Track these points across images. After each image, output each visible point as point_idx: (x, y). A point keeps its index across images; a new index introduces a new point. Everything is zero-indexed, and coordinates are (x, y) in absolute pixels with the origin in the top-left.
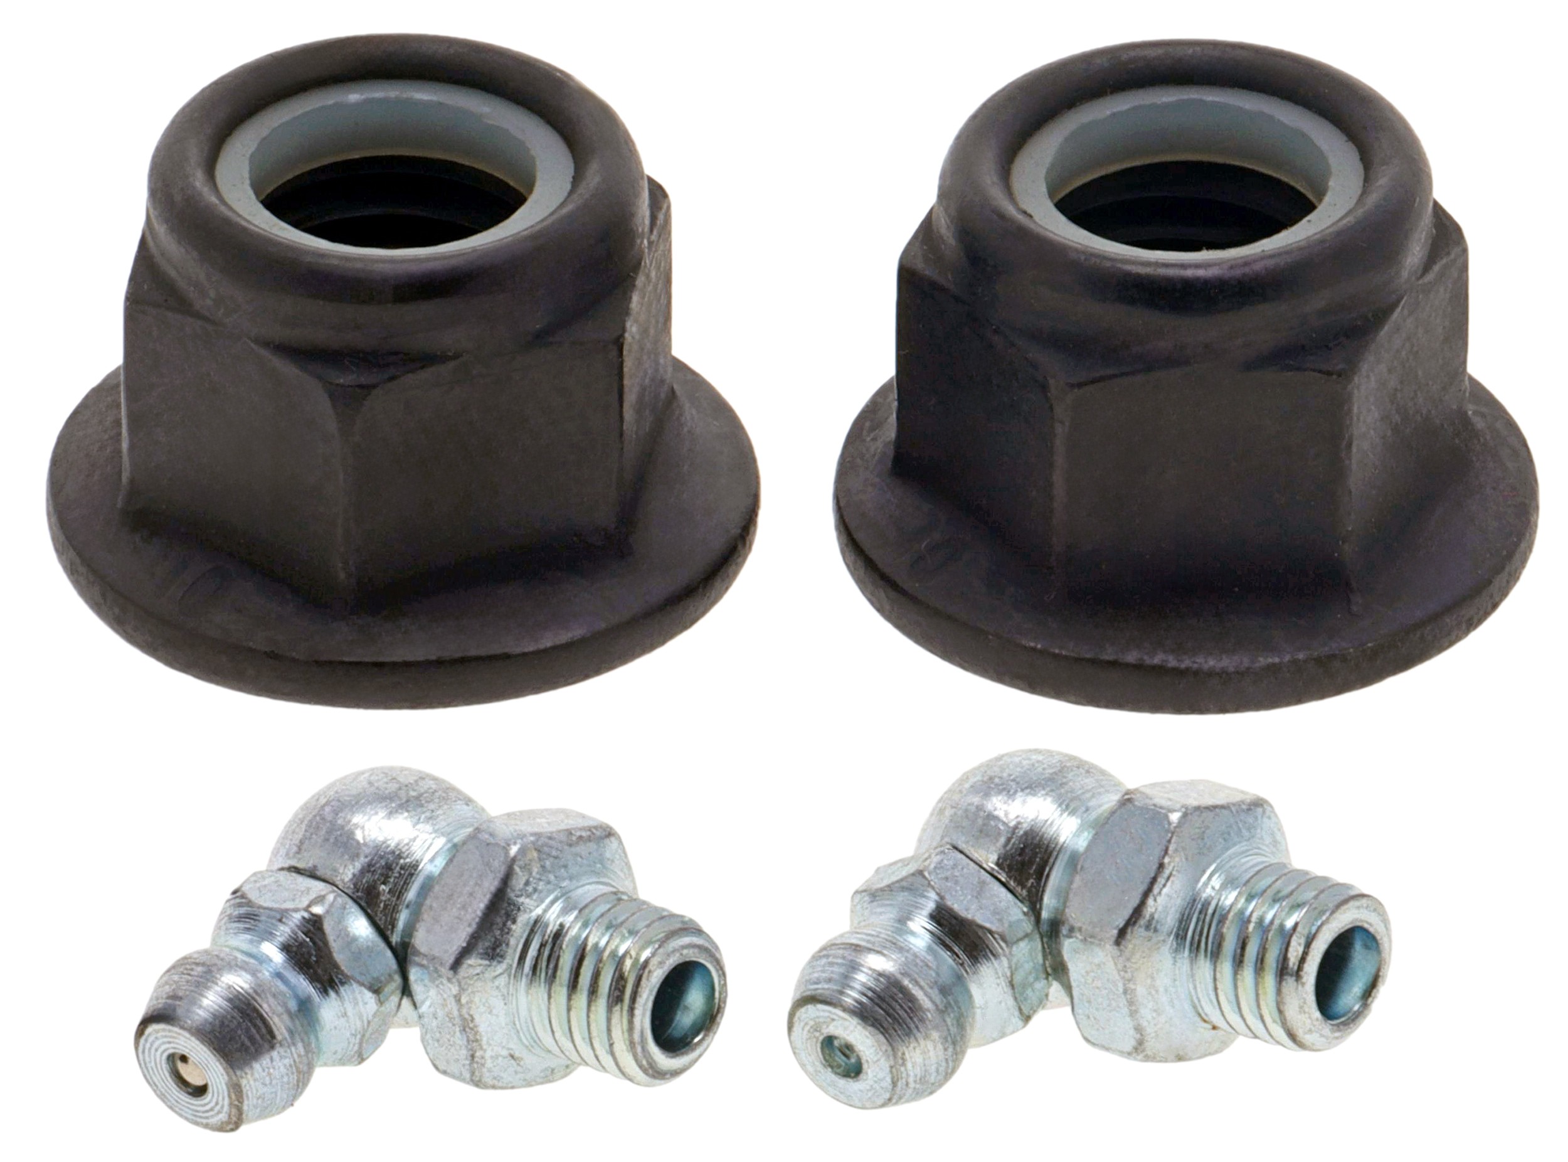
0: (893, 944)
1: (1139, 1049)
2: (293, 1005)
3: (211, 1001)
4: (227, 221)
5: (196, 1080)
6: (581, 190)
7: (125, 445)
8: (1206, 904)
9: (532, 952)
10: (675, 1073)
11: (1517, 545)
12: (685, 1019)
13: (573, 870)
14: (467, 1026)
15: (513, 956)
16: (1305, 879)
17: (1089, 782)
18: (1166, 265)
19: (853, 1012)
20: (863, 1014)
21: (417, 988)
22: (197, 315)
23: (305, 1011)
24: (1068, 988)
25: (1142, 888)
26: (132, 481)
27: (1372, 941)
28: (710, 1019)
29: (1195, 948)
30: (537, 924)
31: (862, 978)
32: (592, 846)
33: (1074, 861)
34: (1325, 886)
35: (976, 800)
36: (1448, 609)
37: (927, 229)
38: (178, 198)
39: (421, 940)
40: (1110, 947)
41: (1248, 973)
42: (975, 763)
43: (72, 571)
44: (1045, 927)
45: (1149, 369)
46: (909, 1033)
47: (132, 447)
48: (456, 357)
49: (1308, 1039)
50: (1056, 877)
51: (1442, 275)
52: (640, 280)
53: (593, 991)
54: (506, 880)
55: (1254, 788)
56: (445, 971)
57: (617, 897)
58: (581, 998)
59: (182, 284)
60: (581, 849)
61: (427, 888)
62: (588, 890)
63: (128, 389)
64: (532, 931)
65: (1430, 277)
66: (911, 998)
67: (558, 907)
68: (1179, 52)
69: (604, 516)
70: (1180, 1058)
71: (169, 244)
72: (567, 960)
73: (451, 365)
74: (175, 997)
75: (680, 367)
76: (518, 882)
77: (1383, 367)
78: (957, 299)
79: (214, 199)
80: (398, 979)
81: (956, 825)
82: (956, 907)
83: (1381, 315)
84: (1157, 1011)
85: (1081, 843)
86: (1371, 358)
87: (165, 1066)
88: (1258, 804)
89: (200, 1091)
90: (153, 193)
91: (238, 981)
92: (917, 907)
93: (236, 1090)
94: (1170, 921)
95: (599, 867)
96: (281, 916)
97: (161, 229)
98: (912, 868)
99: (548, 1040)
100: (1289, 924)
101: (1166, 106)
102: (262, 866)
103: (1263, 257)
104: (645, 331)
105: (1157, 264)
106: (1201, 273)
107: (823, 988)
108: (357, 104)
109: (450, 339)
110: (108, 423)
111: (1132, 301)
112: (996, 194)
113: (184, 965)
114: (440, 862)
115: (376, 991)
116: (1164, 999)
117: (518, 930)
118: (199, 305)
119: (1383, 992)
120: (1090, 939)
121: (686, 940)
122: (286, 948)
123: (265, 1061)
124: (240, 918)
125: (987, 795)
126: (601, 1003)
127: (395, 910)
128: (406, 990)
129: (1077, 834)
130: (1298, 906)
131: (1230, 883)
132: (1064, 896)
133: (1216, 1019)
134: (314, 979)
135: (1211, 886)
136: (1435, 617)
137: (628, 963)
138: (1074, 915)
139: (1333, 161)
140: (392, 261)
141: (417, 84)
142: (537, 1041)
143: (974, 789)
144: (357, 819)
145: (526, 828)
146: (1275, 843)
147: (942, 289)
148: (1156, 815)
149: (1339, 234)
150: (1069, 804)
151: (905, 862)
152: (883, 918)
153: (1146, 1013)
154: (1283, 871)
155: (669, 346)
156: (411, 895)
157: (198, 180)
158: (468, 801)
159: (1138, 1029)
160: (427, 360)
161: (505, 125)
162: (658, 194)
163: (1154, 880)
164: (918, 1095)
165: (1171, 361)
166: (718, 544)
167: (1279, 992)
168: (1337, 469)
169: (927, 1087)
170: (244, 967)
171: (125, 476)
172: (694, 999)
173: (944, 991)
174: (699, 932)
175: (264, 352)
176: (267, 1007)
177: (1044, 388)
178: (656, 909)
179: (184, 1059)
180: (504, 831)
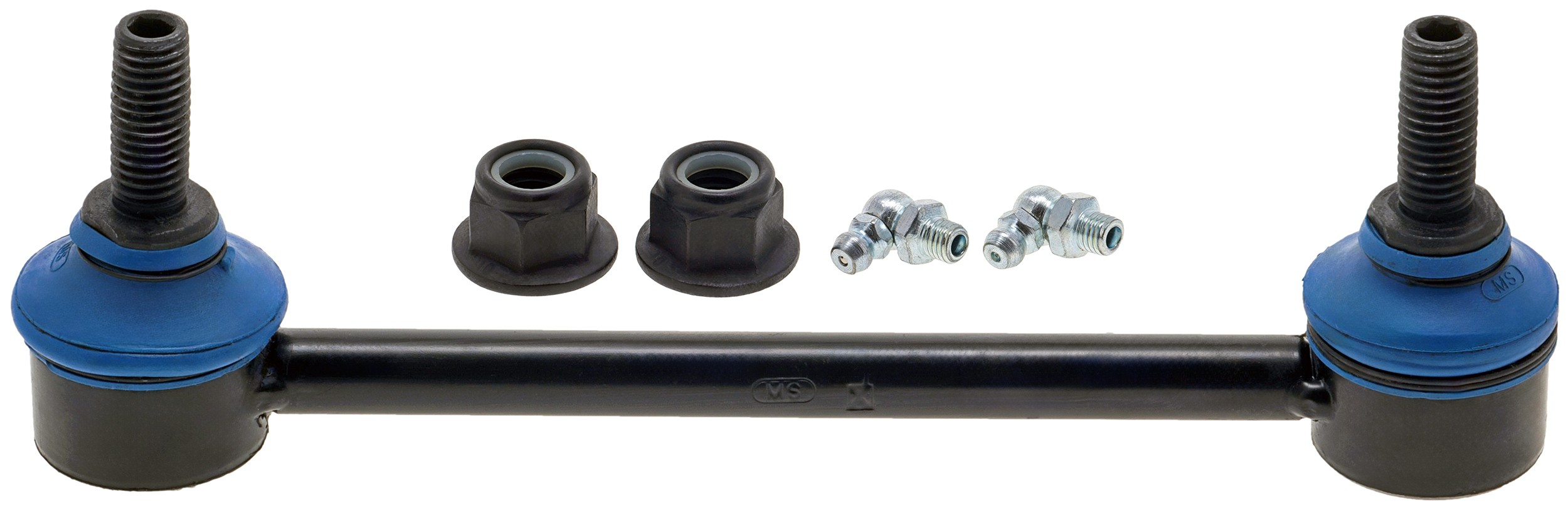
0: (1008, 231)
1: (1065, 255)
2: (868, 245)
3: (849, 244)
4: (494, 183)
5: (846, 263)
6: (577, 175)
7: (470, 235)
8: (1081, 221)
9: (923, 232)
10: (957, 261)
11: (795, 258)
12: (959, 248)
13: (933, 213)
14: (908, 250)
15: (919, 233)
16: (1104, 216)
17: (1054, 193)
18: (713, 193)
19: (998, 246)
20: (1001, 247)
21: (896, 241)
22: (487, 204)
23: (870, 246)
24: (1049, 241)
25: (1066, 218)
26: (472, 243)
27: (1119, 230)
28: (965, 248)
29: (1078, 232)
30: (924, 226)
31: (1000, 238)
32: (937, 208)
33: (1050, 211)
34: (1109, 217)
35: (1027, 197)
36: (779, 273)
37: (657, 184)
38: (482, 177)
39: (897, 230)
40: (1058, 231)
41: (1090, 237)
42: (1026, 189)
43: (457, 264)
44: (1043, 227)
45: (709, 217)
46: (1011, 251)
47: (471, 235)
48: (547, 214)
49: (1104, 253)
50: (1046, 215)
51: (777, 195)
52: (590, 197)
53: (938, 242)
54: (917, 216)
55: (1092, 194)
56: (903, 237)
57: (943, 220)
58: (935, 243)
59: (483, 197)
60: (935, 208)
61: (899, 218)
62: (937, 218)
63: (471, 222)
64: (923, 228)
65: (775, 195)
66: (1012, 243)
67: (930, 222)
68: (716, 143)
69: (582, 251)
70: (1075, 257)
71: (480, 188)
72: (931, 235)
73: (546, 216)
74: (840, 243)
75: (599, 216)
76: (920, 216)
77: (764, 217)
78: (664, 201)
79: (491, 178)
80: (892, 239)
81: (1022, 203)
82: (1022, 222)
83: (763, 204)
84: (1070, 246)
85: (1052, 207)
86: (761, 214)
87: (838, 259)
88: (1093, 198)
89: (846, 265)
90: (476, 176)
91: (855, 239)
92: (1013, 222)
93: (854, 264)
94: (1072, 225)
95: (939, 213)
96: (865, 224)
97: (478, 184)
98: (1012, 213)
99: (927, 253)
100: (1100, 226)
101: (713, 156)
102: (860, 213)
103: (736, 191)
104: (591, 208)
105: (711, 193)
106: (721, 195)
107: (991, 241)
108: (525, 155)
109: (545, 210)
110: (466, 229)
111: (705, 201)
112: (673, 176)
113: (842, 236)
114: (902, 212)
115: (887, 242)
116: (1071, 243)
117: (920, 227)
118: (487, 202)
119: (1122, 241)
120: (1054, 230)
121: (959, 230)
122: (866, 232)
123: (861, 258)
124: (855, 225)
125: (1029, 196)
126: (940, 244)
127: (892, 223)
128: (894, 241)
129: (1051, 205)
130: (1102, 222)
131: (1086, 216)
132: (1047, 220)
133: (1083, 248)
134: (872, 239)
135: (1082, 217)
136: (776, 275)
137: (946, 235)
138: (1050, 224)
139: (752, 168)
140: (532, 192)
141: (538, 151)
142: (925, 253)
143: (1026, 195)
144: (883, 201)
145: (922, 204)
146: (1097, 207)
147: (660, 198)
148: (1069, 201)
149: (753, 185)
150: (1049, 198)
151: (1010, 212)
152: (1005, 224)
153: (1067, 247)
154: (1099, 214)
155: (597, 212)
156: (895, 219)
157: (487, 173)
158: (909, 197)
159: (1065, 250)
160: (540, 215)
161: (559, 160)
162: (594, 176)
163: (1069, 216)
164: (1013, 266)
165: (714, 215)
166: (608, 258)
167: (1098, 242)
168: (753, 240)
169: (1016, 264)
170: (856, 236)
171: (470, 242)
172: (961, 243)
173: (1020, 242)
174: (962, 228)
175: (503, 213)
176: (861, 245)
177: (685, 221)
178: (952, 223)
179: (842, 257)
180: (917, 204)
